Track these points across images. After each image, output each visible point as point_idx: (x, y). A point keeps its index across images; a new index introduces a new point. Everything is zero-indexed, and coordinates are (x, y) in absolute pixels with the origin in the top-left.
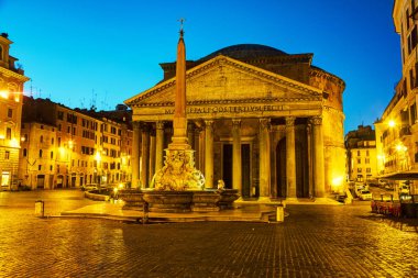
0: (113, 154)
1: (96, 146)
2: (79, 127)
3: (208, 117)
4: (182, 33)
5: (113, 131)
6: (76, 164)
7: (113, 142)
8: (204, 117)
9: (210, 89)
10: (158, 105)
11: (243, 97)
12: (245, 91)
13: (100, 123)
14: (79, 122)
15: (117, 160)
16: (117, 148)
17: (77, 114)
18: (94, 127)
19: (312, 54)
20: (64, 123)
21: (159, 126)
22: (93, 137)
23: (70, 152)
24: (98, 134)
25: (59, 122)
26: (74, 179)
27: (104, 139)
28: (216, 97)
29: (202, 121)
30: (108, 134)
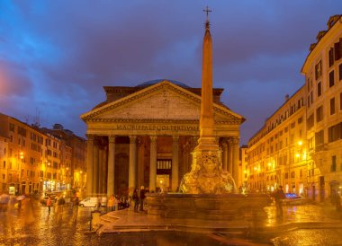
0: (56, 166)
1: (42, 159)
2: (28, 140)
3: (153, 134)
4: (207, 24)
5: (55, 146)
6: (25, 174)
7: (55, 155)
8: (150, 133)
9: (155, 110)
10: (111, 121)
11: (181, 118)
12: (183, 113)
13: (45, 137)
14: (28, 135)
15: (59, 171)
16: (58, 161)
17: (26, 128)
18: (41, 141)
19: (223, 90)
20: (15, 135)
21: (112, 140)
22: (40, 150)
23: (20, 163)
24: (44, 147)
25: (10, 133)
26: (24, 187)
27: (48, 152)
28: (160, 117)
29: (148, 137)
30: (51, 148)
